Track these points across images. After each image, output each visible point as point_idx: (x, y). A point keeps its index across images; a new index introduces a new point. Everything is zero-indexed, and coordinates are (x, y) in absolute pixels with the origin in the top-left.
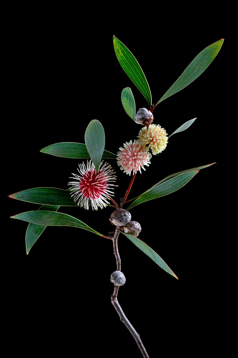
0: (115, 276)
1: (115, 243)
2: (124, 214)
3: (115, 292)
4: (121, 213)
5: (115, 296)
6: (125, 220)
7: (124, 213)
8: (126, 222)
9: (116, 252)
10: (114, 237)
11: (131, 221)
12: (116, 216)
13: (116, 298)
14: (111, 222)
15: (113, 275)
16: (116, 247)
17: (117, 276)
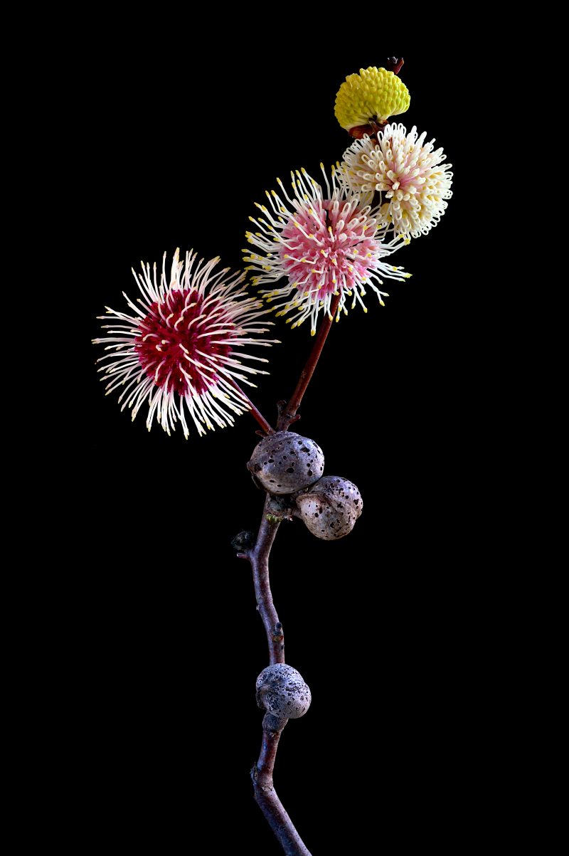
0: (273, 678)
1: (261, 571)
2: (301, 447)
3: (267, 756)
4: (289, 443)
5: (265, 770)
6: (307, 468)
7: (300, 443)
8: (310, 473)
9: (266, 602)
10: (258, 547)
11: (324, 475)
12: (274, 451)
13: (270, 779)
14: (256, 478)
15: (265, 676)
16: (263, 586)
17: (281, 679)
